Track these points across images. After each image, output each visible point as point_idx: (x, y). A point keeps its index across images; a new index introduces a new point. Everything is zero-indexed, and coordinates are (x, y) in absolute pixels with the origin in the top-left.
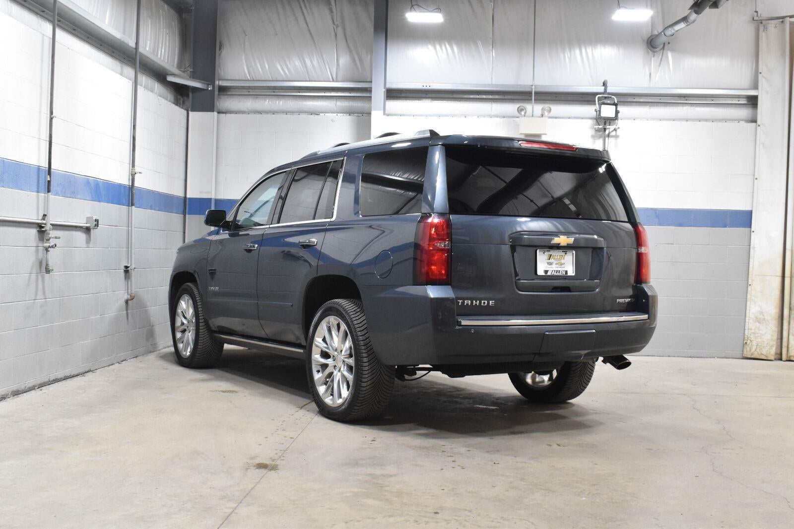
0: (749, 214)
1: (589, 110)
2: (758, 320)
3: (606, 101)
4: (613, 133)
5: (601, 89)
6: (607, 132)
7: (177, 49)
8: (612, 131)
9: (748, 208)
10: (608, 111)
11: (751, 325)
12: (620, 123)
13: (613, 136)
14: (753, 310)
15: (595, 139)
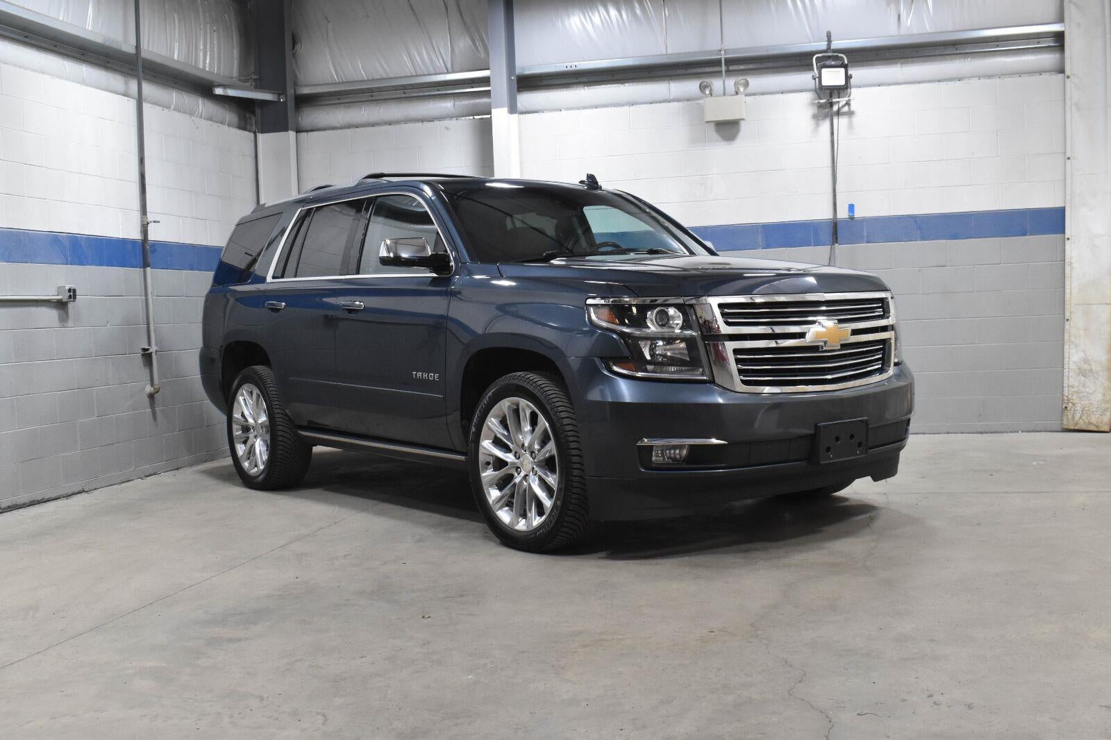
0: (1061, 212)
1: (804, 79)
2: (1082, 373)
3: (828, 63)
4: (846, 109)
5: (823, 45)
6: (835, 108)
7: (235, 51)
8: (843, 106)
9: (1059, 204)
10: (833, 77)
11: (1072, 380)
12: (854, 92)
13: (845, 114)
14: (1073, 357)
15: (819, 120)
